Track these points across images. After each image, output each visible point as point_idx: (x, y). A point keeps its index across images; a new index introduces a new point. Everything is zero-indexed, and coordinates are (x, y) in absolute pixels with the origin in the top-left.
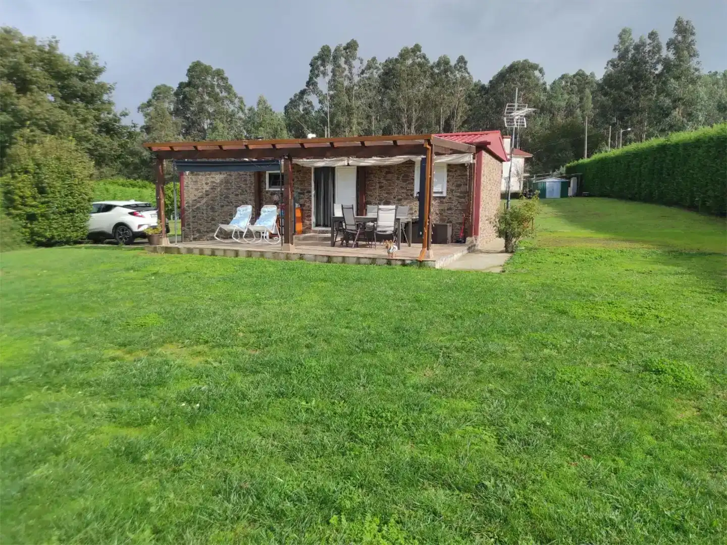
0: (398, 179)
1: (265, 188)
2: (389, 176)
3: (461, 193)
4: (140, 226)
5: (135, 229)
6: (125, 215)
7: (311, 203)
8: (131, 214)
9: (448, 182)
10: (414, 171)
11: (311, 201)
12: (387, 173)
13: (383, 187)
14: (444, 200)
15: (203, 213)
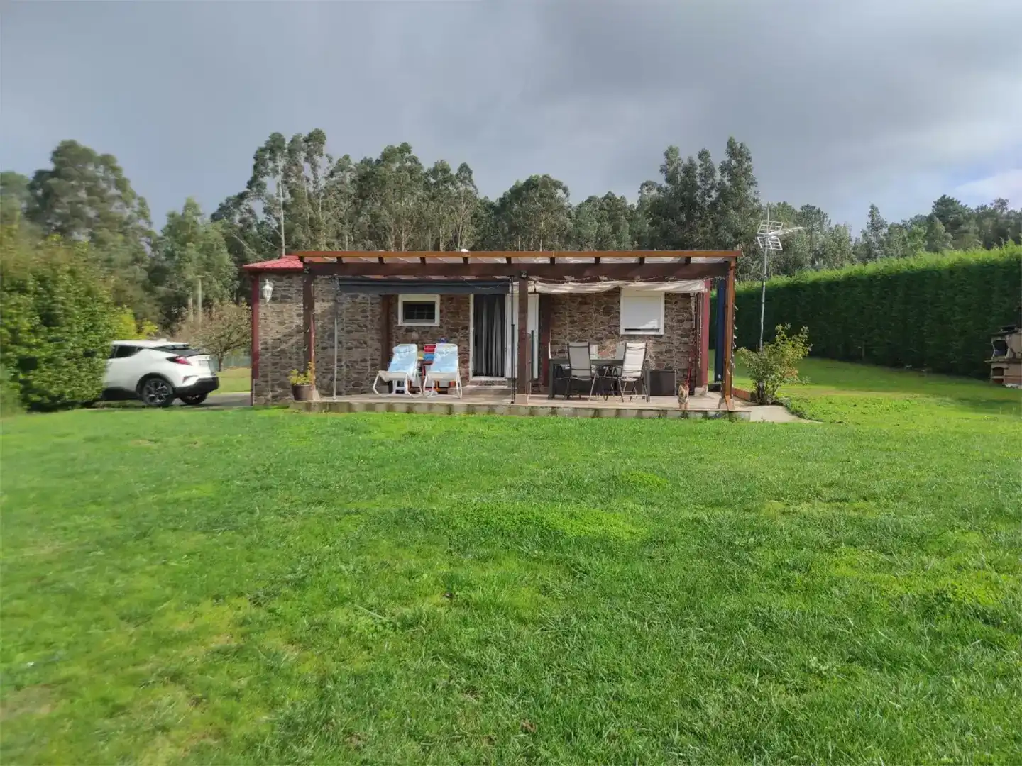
0: (597, 311)
1: (397, 323)
2: (584, 308)
3: (684, 330)
4: (186, 378)
5: (179, 383)
6: (159, 361)
7: (469, 344)
8: (173, 360)
9: (666, 316)
10: (619, 302)
11: (468, 340)
12: (581, 303)
13: (576, 322)
14: (662, 340)
15: (290, 358)
